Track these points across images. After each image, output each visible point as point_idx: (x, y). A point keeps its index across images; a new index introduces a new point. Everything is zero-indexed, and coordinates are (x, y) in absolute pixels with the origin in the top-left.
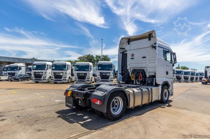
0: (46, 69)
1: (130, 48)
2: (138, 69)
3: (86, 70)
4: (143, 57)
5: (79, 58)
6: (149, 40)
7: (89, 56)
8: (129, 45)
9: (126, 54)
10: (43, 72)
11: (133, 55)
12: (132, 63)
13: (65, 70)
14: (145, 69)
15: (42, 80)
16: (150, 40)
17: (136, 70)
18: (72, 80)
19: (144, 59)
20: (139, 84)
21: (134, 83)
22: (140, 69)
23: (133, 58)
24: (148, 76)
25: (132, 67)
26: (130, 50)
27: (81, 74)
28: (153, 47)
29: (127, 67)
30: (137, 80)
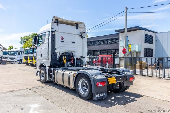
1: (59, 30)
2: (69, 52)
4: (72, 42)
9: (55, 36)
11: (62, 38)
12: (62, 45)
14: (73, 53)
16: (77, 28)
20: (71, 66)
21: (66, 66)
23: (63, 42)
24: (76, 59)
25: (62, 50)
26: (59, 32)
28: (80, 36)
29: (56, 49)
30: (69, 63)
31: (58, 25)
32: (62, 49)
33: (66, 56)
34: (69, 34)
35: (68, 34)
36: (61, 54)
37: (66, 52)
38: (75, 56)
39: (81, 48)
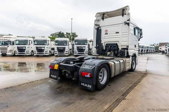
0: (28, 44)
3: (65, 44)
5: (51, 35)
7: (60, 33)
10: (26, 47)
13: (46, 45)
15: (26, 53)
18: (51, 53)
27: (61, 48)
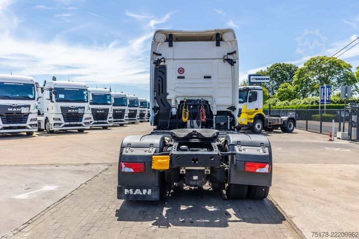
1: (173, 55)
2: (196, 99)
4: (205, 77)
6: (217, 46)
8: (171, 49)
9: (164, 67)
11: (181, 70)
12: (180, 86)
14: (209, 101)
17: (190, 101)
19: (207, 80)
21: (188, 126)
22: (200, 99)
23: (183, 77)
24: (215, 113)
25: (180, 95)
26: (174, 59)
28: (227, 60)
29: (167, 94)
30: (195, 121)
31: (171, 45)
32: (181, 93)
33: (189, 108)
34: (197, 61)
35: (195, 61)
36: (179, 103)
37: (187, 98)
38: (213, 107)
39: (229, 88)
